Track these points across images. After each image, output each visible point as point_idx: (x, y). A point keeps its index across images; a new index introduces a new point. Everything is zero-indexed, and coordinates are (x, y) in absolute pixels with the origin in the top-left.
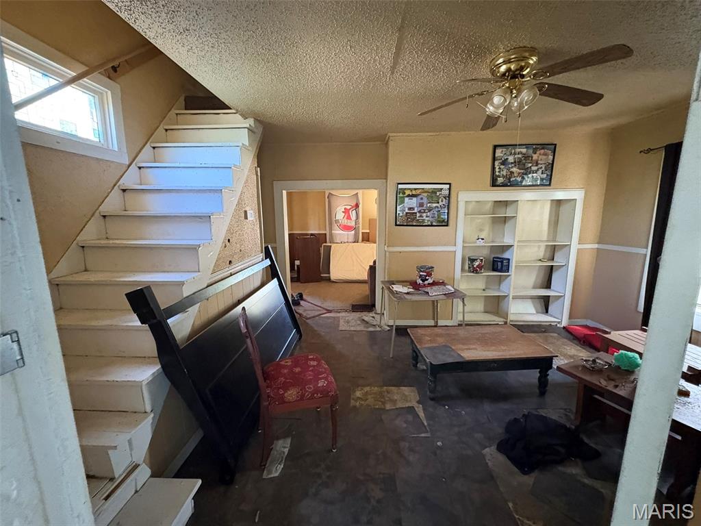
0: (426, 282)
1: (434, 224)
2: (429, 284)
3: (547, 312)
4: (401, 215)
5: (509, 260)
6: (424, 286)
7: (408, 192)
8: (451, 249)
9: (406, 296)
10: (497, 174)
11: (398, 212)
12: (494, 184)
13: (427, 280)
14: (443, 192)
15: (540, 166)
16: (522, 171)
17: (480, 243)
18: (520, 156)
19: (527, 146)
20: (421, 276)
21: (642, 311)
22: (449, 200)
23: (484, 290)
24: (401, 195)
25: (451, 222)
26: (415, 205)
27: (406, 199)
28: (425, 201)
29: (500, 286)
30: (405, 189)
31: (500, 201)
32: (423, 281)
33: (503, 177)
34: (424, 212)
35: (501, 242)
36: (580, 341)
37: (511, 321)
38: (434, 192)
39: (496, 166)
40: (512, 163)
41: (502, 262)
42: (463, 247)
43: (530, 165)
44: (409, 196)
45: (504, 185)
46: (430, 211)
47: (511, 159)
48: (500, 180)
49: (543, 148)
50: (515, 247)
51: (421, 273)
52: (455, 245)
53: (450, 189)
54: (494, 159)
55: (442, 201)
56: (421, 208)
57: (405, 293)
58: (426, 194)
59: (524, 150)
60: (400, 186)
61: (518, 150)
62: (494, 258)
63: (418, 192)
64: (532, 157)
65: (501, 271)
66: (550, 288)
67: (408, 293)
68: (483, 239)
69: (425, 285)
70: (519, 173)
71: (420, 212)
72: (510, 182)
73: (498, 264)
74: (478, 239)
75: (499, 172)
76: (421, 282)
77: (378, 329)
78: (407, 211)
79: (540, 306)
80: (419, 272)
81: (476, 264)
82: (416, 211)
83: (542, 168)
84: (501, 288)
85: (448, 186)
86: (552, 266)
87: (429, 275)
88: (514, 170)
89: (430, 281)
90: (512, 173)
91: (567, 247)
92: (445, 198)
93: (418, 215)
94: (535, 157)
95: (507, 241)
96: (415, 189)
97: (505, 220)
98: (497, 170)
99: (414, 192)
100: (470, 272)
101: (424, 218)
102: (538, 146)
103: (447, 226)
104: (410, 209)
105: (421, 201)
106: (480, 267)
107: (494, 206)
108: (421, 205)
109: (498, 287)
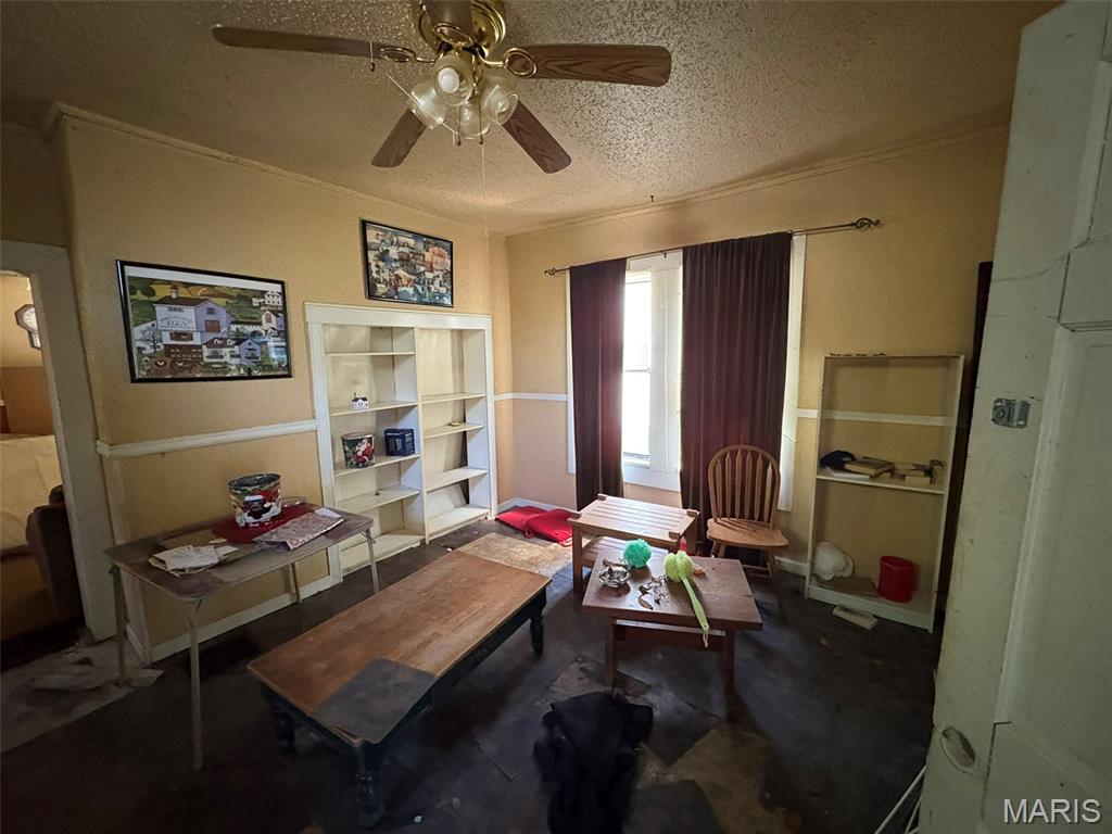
0: (266, 517)
1: (255, 373)
2: (273, 518)
3: (468, 502)
4: (149, 350)
5: (412, 431)
6: (263, 528)
7: (162, 292)
8: (308, 425)
9: (218, 574)
10: (375, 275)
11: (137, 344)
12: (371, 293)
13: (268, 510)
14: (268, 300)
15: (436, 273)
16: (413, 277)
17: (361, 407)
18: (406, 250)
19: (417, 236)
20: (247, 506)
21: (575, 472)
22: (286, 321)
23: (377, 494)
24: (139, 296)
25: (296, 369)
26: (193, 325)
27: (162, 311)
28: (222, 317)
29: (400, 479)
30: (153, 281)
31: (381, 328)
32: (257, 515)
33: (387, 283)
34: (223, 346)
35: (391, 404)
36: (524, 533)
37: (431, 535)
38: (245, 297)
39: (370, 261)
40: (396, 260)
41: (403, 437)
42: (331, 417)
43: (423, 269)
44: (165, 301)
45: (388, 297)
46: (239, 342)
47: (393, 252)
48: (381, 289)
49: (436, 245)
50: (420, 407)
51: (248, 498)
52: (314, 418)
53: (283, 294)
54: (366, 247)
55: (269, 321)
56: (210, 336)
57: (214, 567)
58: (223, 301)
59: (411, 242)
60: (131, 271)
61: (403, 239)
62: (386, 432)
63: (199, 293)
64: (424, 256)
65: (403, 453)
66: (466, 465)
67: (221, 564)
68: (364, 399)
69: (262, 524)
70: (409, 281)
71: (210, 344)
72: (397, 293)
73: (396, 442)
74: (356, 400)
75: (378, 272)
76: (250, 520)
77: (117, 694)
78: (167, 340)
79: (457, 496)
80: (241, 497)
81: (362, 448)
82: (197, 340)
83: (438, 276)
84: (403, 482)
85: (278, 288)
86: (465, 432)
87: (271, 496)
88: (401, 272)
89: (276, 510)
90: (398, 278)
91: (483, 400)
92: (275, 313)
93: (206, 351)
94: (428, 256)
95: (402, 399)
96: (187, 285)
97: (393, 361)
98: (374, 269)
99: (183, 293)
100: (352, 466)
101: (227, 359)
102: (430, 240)
103: (289, 376)
104: (176, 335)
105: (211, 317)
106: (369, 453)
107: (372, 335)
108: (213, 327)
109: (397, 483)
